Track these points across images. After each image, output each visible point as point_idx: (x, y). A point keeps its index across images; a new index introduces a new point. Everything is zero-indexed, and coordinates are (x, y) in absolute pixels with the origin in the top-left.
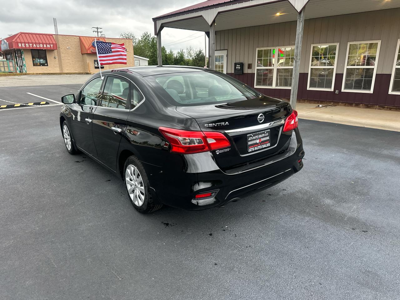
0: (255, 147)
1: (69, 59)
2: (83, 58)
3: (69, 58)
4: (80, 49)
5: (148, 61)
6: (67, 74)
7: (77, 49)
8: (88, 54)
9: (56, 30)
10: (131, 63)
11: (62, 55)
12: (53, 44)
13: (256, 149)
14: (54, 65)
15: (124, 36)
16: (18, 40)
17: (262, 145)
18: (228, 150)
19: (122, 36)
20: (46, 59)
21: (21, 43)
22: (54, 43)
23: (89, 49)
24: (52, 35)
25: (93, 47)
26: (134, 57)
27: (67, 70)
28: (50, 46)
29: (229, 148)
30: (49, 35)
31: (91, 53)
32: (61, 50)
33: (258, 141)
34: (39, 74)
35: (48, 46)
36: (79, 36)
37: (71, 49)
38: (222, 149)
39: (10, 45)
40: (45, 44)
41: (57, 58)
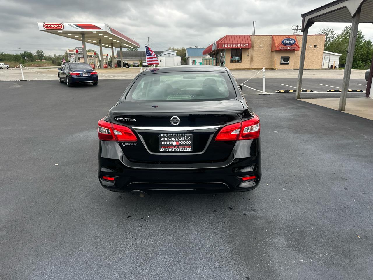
0: (169, 148)
1: (260, 57)
2: (272, 55)
3: (260, 55)
4: (271, 47)
5: (340, 56)
6: (254, 69)
7: (268, 47)
8: (276, 51)
9: (254, 31)
10: (318, 59)
11: (255, 53)
12: (248, 43)
13: (170, 150)
14: (246, 62)
15: (322, 31)
16: (223, 42)
17: (180, 148)
18: (135, 144)
19: (320, 32)
20: (240, 57)
21: (225, 44)
22: (250, 42)
23: (278, 47)
24: (249, 36)
25: (282, 45)
26: (324, 53)
27: (256, 66)
28: (246, 46)
29: (136, 143)
30: (247, 36)
31: (279, 50)
32: (254, 49)
33: (174, 143)
34: (233, 69)
35: (245, 45)
36: (272, 35)
37: (263, 48)
38: (128, 143)
39: (217, 46)
40: (242, 43)
41: (250, 56)
